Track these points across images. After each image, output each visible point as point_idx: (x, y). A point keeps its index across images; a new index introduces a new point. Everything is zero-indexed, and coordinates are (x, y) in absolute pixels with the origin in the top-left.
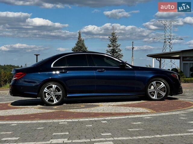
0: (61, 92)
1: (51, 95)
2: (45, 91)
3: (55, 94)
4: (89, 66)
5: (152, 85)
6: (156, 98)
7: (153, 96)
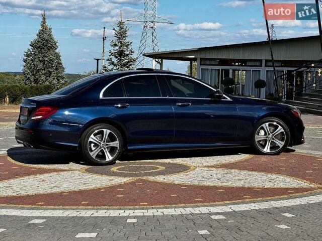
0: (117, 142)
1: (101, 147)
2: (90, 140)
3: (107, 145)
4: (163, 96)
5: (262, 128)
6: (269, 151)
7: (264, 147)
